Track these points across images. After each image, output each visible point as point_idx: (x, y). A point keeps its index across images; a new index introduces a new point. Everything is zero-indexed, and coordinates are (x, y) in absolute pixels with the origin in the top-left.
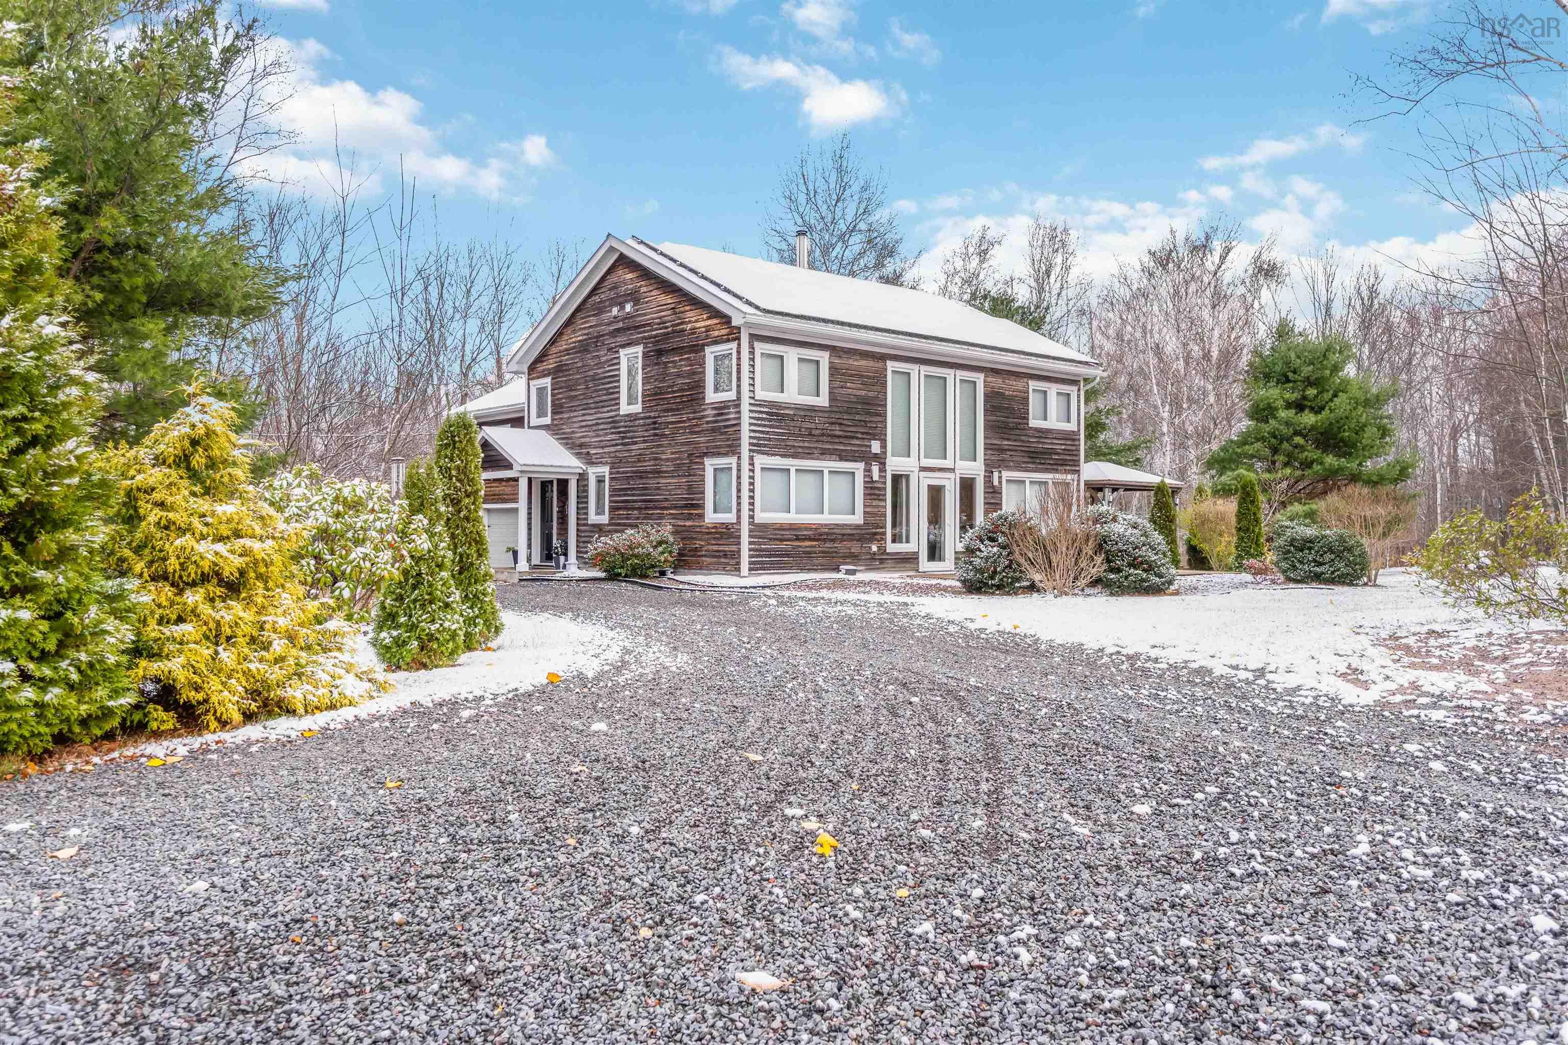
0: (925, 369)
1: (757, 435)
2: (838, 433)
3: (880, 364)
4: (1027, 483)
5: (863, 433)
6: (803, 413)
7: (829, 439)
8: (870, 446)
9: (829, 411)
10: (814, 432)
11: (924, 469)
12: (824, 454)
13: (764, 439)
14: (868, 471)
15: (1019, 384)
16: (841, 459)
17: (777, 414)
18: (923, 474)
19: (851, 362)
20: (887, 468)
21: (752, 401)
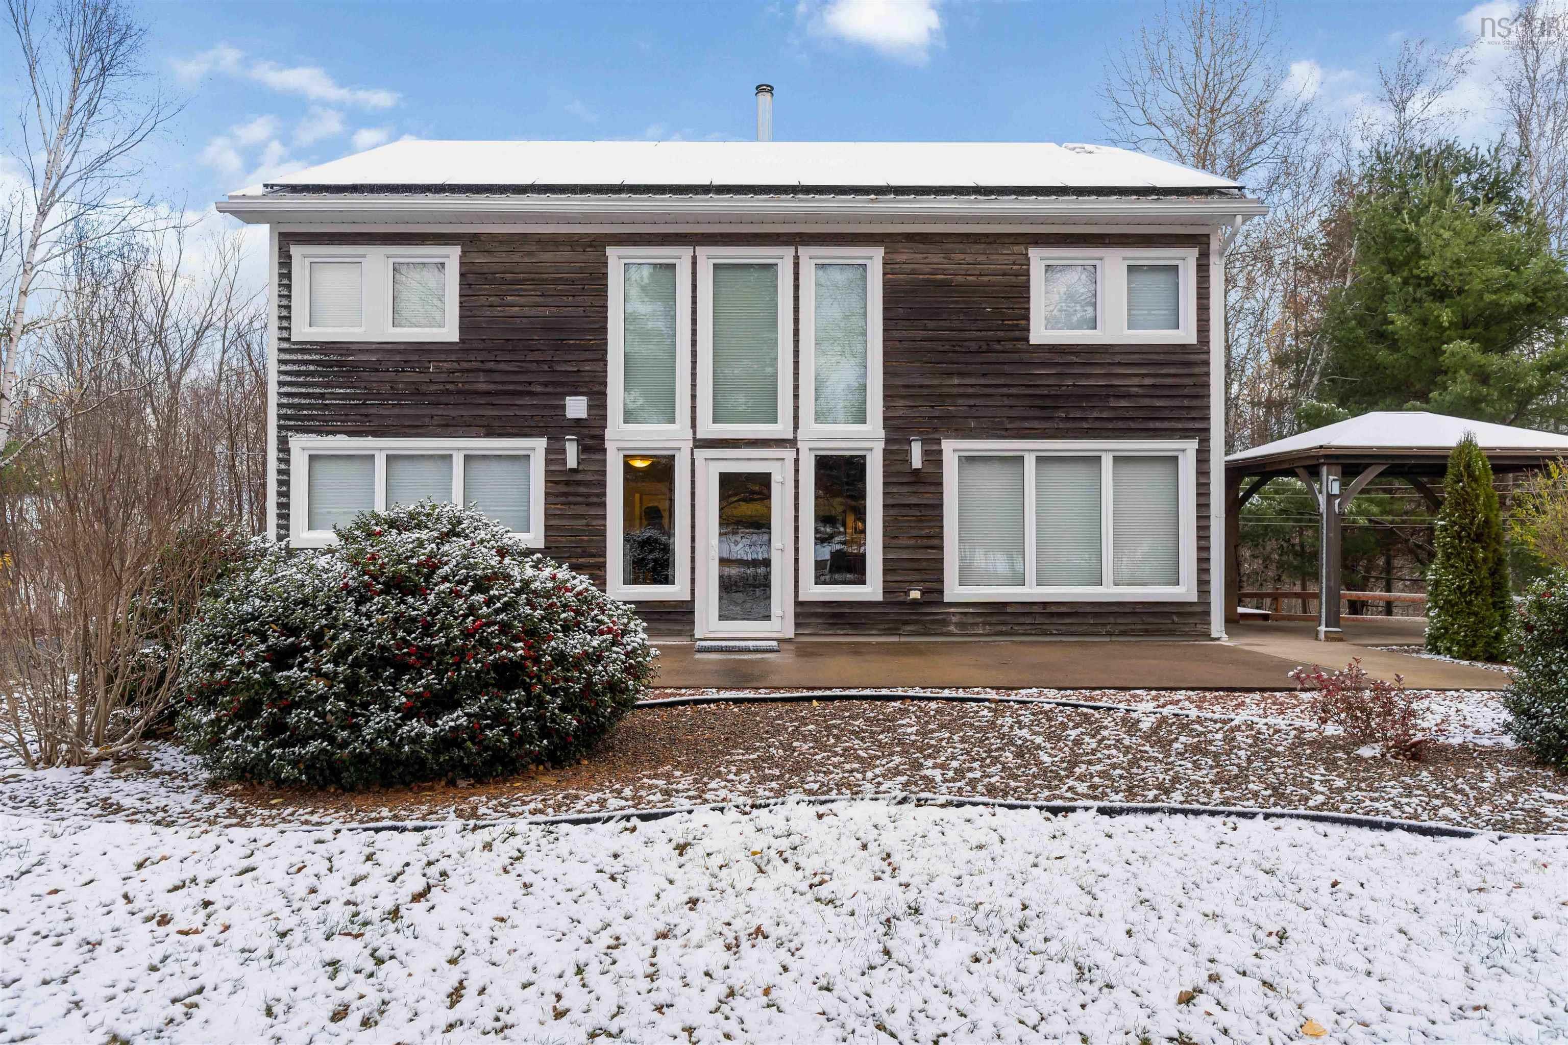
0: (709, 255)
1: (296, 401)
2: (483, 387)
3: (591, 255)
4: (1030, 462)
5: (546, 384)
6: (398, 358)
7: (461, 399)
8: (564, 407)
9: (463, 348)
10: (424, 388)
11: (701, 444)
12: (448, 428)
13: (310, 407)
14: (554, 455)
15: (1001, 259)
16: (488, 435)
17: (339, 364)
18: (700, 454)
19: (516, 258)
20: (608, 445)
21: (285, 345)
